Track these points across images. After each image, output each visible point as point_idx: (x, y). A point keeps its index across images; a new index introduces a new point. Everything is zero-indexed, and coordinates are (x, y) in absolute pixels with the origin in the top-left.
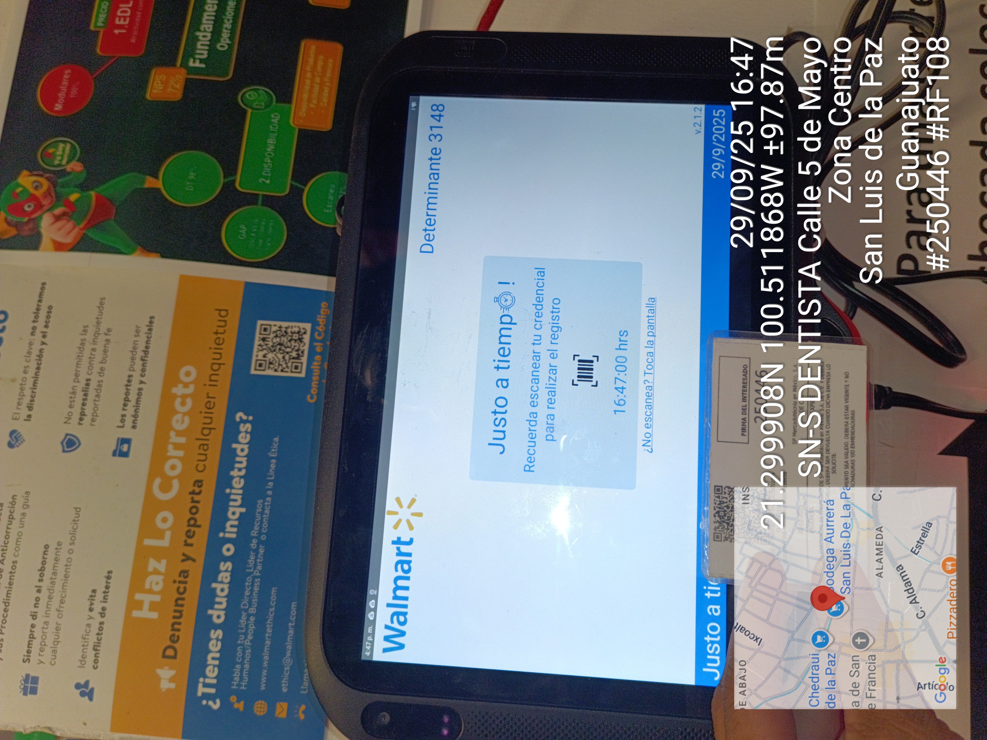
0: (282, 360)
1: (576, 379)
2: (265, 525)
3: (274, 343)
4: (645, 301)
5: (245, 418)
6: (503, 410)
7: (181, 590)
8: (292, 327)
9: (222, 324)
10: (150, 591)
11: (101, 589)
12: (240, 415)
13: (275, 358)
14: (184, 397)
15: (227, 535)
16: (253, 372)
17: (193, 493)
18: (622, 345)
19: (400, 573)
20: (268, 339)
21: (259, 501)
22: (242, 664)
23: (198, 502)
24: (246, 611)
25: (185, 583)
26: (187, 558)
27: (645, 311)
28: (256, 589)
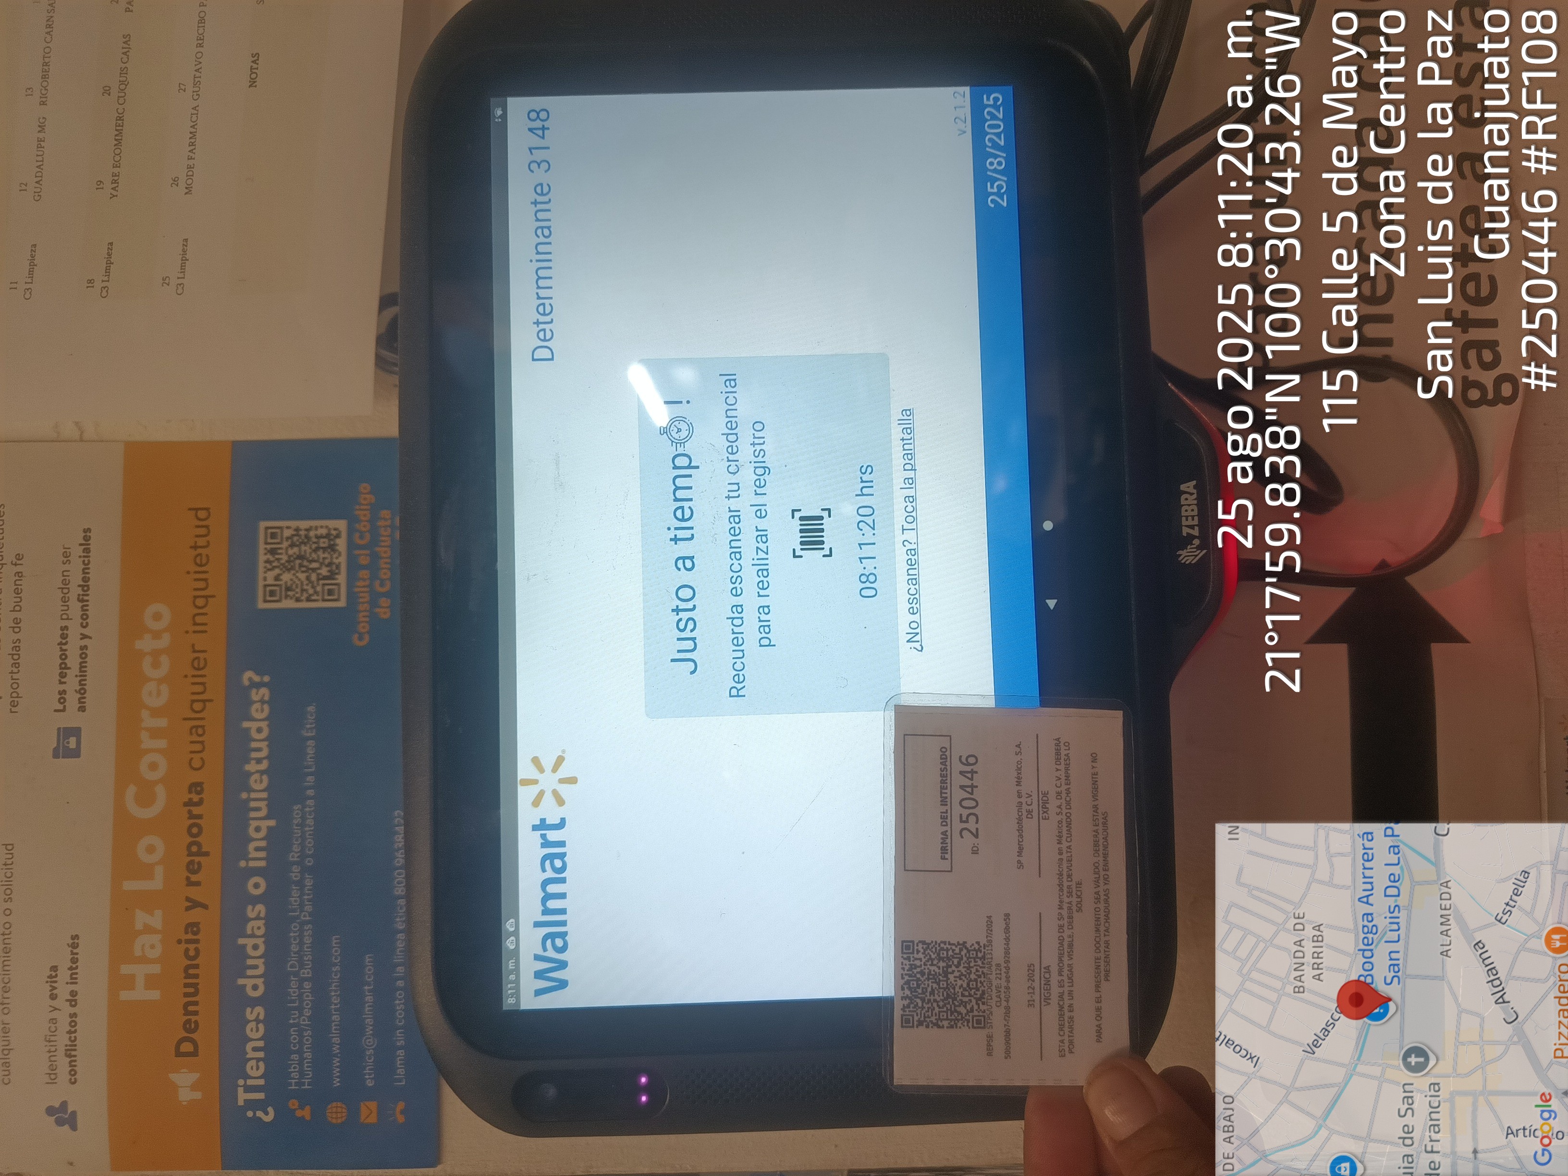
0: (305, 582)
1: (798, 547)
2: (310, 842)
3: (290, 556)
4: (896, 415)
5: (257, 679)
6: (690, 605)
7: (192, 953)
8: (316, 528)
9: (203, 531)
10: (143, 960)
11: (64, 964)
12: (248, 676)
13: (295, 580)
14: (156, 654)
15: (252, 864)
16: (261, 605)
17: (189, 803)
18: (866, 487)
19: (550, 874)
20: (280, 551)
21: (296, 807)
22: (300, 1052)
23: (200, 817)
24: (296, 974)
25: (197, 941)
26: (194, 904)
27: (896, 432)
28: (308, 940)
